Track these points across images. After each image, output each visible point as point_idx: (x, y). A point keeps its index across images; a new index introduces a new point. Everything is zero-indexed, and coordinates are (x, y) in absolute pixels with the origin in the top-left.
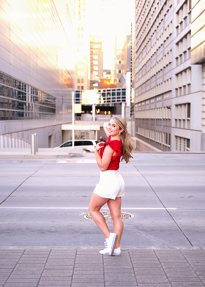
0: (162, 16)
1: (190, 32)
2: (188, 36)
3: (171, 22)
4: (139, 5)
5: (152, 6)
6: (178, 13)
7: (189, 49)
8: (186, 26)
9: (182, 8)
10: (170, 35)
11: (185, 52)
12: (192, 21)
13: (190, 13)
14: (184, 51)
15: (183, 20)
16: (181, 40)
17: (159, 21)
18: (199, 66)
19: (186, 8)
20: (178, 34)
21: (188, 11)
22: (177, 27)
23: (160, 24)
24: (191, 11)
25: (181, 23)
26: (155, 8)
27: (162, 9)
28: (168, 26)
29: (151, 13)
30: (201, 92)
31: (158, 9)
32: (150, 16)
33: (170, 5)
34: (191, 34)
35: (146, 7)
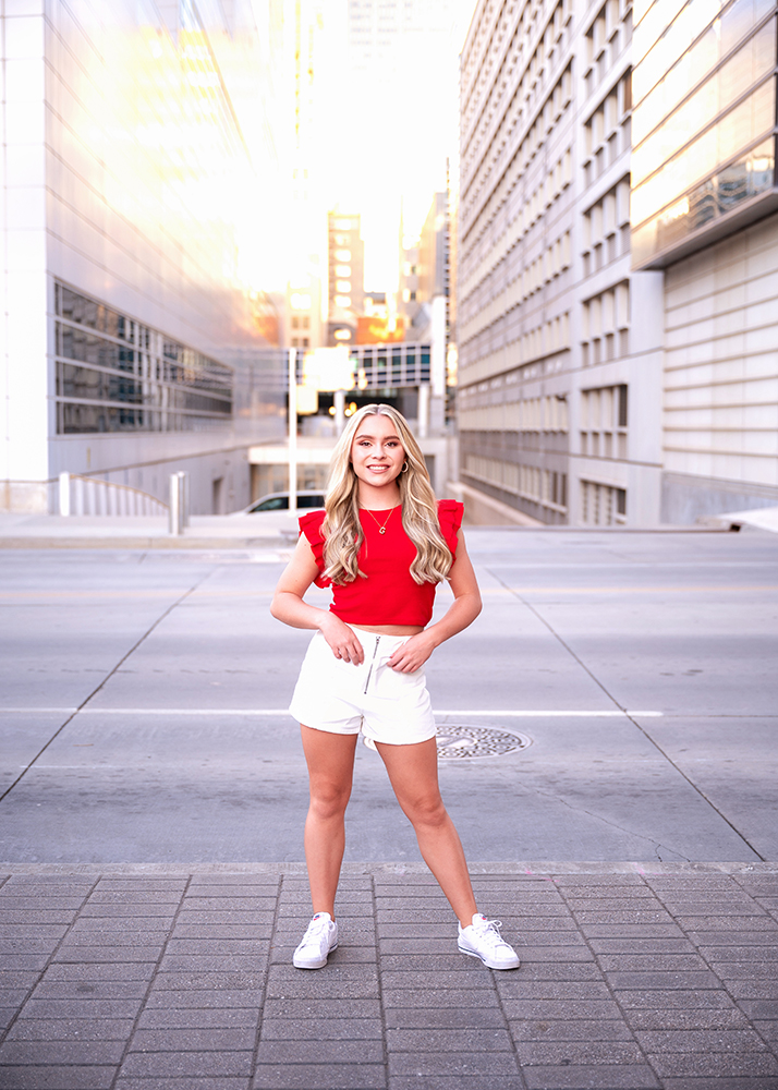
0: (539, 135)
1: (626, 178)
2: (622, 190)
3: (569, 151)
4: (471, 105)
5: (510, 105)
6: (588, 123)
7: (625, 226)
8: (614, 160)
9: (600, 108)
10: (566, 187)
11: (611, 237)
12: (634, 143)
13: (626, 122)
14: (607, 232)
15: (605, 144)
16: (599, 203)
17: (530, 147)
18: (657, 276)
19: (615, 110)
20: (589, 185)
21: (622, 118)
22: (587, 165)
23: (534, 156)
24: (629, 118)
25: (599, 152)
26: (520, 112)
27: (541, 113)
28: (560, 162)
29: (508, 125)
30: (661, 353)
31: (529, 112)
32: (503, 136)
33: (564, 102)
34: (629, 183)
35: (490, 109)
